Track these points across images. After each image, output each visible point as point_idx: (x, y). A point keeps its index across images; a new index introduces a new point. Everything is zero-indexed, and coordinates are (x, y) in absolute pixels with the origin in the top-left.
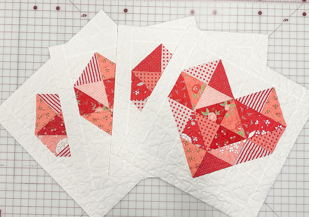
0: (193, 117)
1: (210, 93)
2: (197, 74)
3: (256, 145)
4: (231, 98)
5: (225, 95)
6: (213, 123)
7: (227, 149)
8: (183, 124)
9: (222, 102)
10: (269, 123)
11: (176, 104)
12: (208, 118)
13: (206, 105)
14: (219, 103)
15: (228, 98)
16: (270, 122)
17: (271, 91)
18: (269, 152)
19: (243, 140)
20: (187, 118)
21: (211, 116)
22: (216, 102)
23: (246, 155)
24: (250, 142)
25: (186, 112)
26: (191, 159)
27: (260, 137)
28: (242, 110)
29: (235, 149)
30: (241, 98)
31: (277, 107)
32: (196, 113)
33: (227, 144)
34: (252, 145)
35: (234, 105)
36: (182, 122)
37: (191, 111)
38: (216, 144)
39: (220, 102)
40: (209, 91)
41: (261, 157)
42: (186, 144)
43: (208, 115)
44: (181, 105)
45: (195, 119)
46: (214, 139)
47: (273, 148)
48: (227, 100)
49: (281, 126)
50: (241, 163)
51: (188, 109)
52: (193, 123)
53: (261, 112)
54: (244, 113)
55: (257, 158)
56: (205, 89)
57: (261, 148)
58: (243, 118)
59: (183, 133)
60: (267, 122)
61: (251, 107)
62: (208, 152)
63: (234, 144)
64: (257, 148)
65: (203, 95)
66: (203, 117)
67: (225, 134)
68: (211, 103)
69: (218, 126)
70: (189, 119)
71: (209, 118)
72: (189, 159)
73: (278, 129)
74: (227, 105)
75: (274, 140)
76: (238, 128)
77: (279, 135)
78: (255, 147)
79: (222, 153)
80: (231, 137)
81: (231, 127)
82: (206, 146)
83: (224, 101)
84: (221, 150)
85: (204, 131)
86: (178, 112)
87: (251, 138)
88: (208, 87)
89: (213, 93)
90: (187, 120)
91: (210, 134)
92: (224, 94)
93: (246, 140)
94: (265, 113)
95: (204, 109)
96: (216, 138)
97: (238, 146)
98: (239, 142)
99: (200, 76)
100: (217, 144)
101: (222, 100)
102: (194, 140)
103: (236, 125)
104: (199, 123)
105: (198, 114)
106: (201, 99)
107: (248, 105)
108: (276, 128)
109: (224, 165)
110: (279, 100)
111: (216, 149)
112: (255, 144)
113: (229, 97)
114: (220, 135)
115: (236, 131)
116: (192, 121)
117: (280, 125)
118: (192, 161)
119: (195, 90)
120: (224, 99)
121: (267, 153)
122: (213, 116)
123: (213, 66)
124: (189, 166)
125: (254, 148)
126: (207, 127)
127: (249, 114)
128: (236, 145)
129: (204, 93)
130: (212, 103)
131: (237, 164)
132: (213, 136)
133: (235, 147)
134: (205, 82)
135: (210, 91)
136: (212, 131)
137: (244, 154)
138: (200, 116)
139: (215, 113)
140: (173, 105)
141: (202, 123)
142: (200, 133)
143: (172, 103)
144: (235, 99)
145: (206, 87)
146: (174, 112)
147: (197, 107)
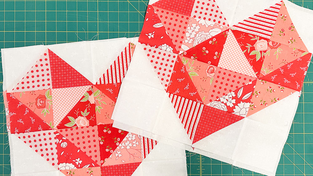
0: (59, 137)
2: (31, 85)
4: (89, 86)
5: (81, 87)
6: (88, 129)
7: (123, 147)
8: (52, 154)
9: (81, 97)
11: (29, 136)
13: (64, 113)
14: (79, 100)
15: (85, 88)
17: (131, 49)
20: (53, 144)
21: (80, 122)
22: (74, 102)
25: (47, 136)
28: (111, 91)
29: (131, 142)
30: (101, 79)
32: (59, 131)
33: (119, 142)
35: (98, 92)
37: (52, 132)
39: (80, 99)
42: (71, 174)
43: (76, 123)
44: (36, 133)
45: (63, 138)
46: (101, 146)
48: (86, 91)
51: (47, 132)
52: (64, 145)
56: (53, 95)
59: (59, 164)
62: (103, 165)
65: (54, 104)
66: (72, 130)
67: (109, 132)
68: (69, 107)
69: (96, 128)
70: (56, 143)
71: (78, 126)
74: (90, 97)
79: (120, 155)
82: (97, 161)
83: (83, 94)
84: (117, 153)
85: (84, 145)
86: (38, 143)
88: (54, 91)
90: (54, 146)
91: (92, 143)
92: (78, 87)
95: (66, 120)
96: (102, 143)
99: (36, 84)
100: (107, 150)
101: (80, 94)
102: (77, 164)
104: (70, 140)
105: (64, 130)
107: (115, 82)
109: (131, 168)
111: (111, 156)
113: (87, 86)
116: (61, 143)
119: (40, 105)
122: (82, 121)
123: (44, 62)
126: (83, 138)
128: (130, 136)
129: (53, 101)
131: (145, 157)
132: (97, 143)
133: (130, 139)
134: (46, 87)
135: (60, 93)
136: (92, 139)
138: (67, 131)
139: (81, 115)
140: (27, 139)
141: (75, 137)
142: (78, 151)
143: (24, 137)
144: (95, 84)
145: (51, 93)
146: (33, 146)
147: (55, 123)
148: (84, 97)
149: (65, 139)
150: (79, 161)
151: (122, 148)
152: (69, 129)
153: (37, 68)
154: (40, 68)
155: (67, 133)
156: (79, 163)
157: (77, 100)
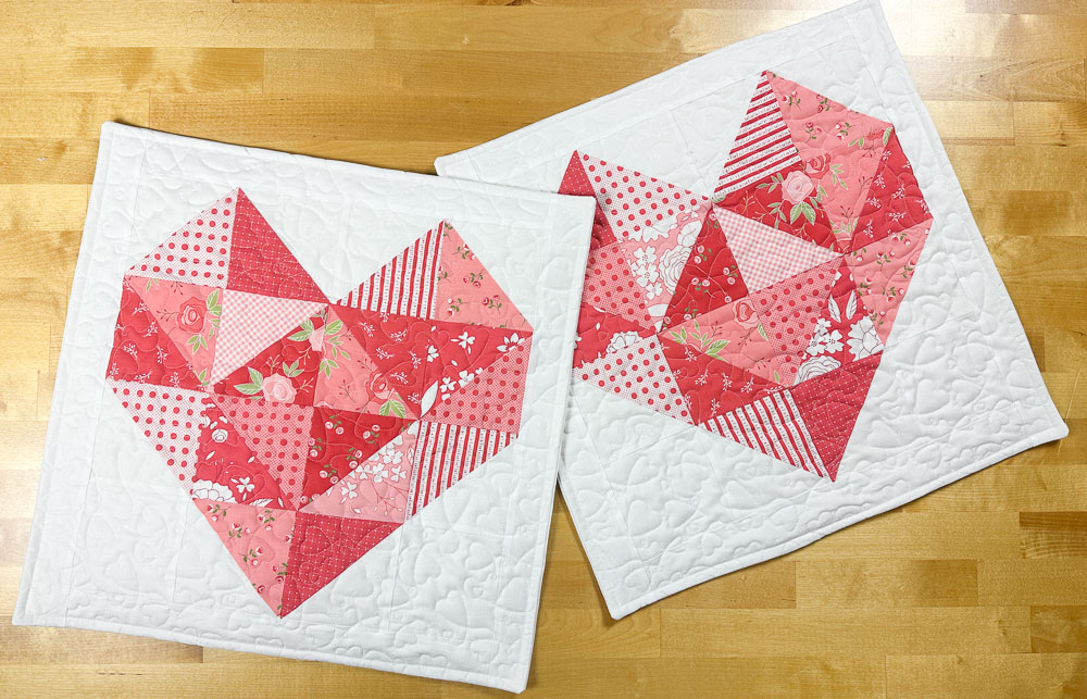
0: (213, 414)
1: (242, 313)
2: (177, 265)
3: (454, 428)
4: (320, 305)
5: (298, 302)
6: (287, 410)
7: (363, 476)
8: (185, 451)
9: (292, 328)
10: (471, 340)
11: (140, 393)
12: (264, 400)
13: (241, 357)
14: (284, 334)
15: (309, 308)
16: (473, 338)
17: (442, 237)
18: (508, 436)
19: (407, 428)
20: (195, 426)
21: (275, 389)
22: (273, 336)
23: (436, 472)
24: (434, 426)
25: (184, 406)
26: (250, 557)
27: (458, 396)
28: (369, 329)
29: (389, 467)
30: (354, 294)
31: (480, 280)
32: (216, 398)
33: (358, 460)
34: (443, 433)
35: (336, 325)
36: (179, 444)
37: (199, 396)
38: (323, 476)
39: (288, 331)
40: (239, 309)
41: (484, 460)
42: (218, 513)
43: (262, 388)
44: (161, 390)
45: (221, 418)
46: (310, 461)
47: (514, 417)
48: (308, 315)
49: (515, 338)
50: (426, 504)
51: (187, 394)
52: (221, 436)
53: (431, 317)
54: (381, 339)
55: (472, 469)
56: (224, 307)
57: (473, 431)
58: (382, 354)
59: (195, 479)
60: (466, 340)
61: (394, 310)
62: (303, 510)
63: (382, 450)
64: (462, 436)
65: (223, 329)
66: (248, 402)
67: (340, 431)
69: (309, 412)
70: (201, 426)
71: (267, 399)
72: (246, 561)
73: (510, 349)
74: (314, 332)
75: (509, 390)
76: (379, 395)
77: (517, 367)
78: (452, 435)
79: (354, 494)
80: (366, 433)
81: (353, 400)
82: (291, 495)
83: (300, 322)
84: (346, 486)
85: (268, 448)
86: (156, 415)
87: (432, 411)
88: (229, 296)
89: (253, 311)
90: (196, 433)
91: (290, 449)
92: (291, 301)
93: (416, 424)
94: (447, 315)
95: (242, 375)
96: (314, 454)
97: (399, 454)
98: (398, 440)
99: (189, 267)
100: (324, 474)
101: (293, 321)
102: (241, 491)
103: (368, 388)
104: (238, 428)
105: (228, 398)
106: (221, 343)
107: (384, 309)
108: (502, 348)
109: (372, 532)
110: (478, 254)
111: (329, 492)
112: (449, 426)
113: (313, 304)
114: (324, 438)
115: (372, 409)
116: (214, 429)
117: (509, 333)
118: (255, 563)
119: (188, 322)
120: (297, 317)
121: (503, 440)
122: (279, 388)
123: (220, 219)
124: (254, 585)
125: (451, 442)
126: (271, 429)
127: (398, 337)
128: (389, 452)
129: (223, 321)
130: (261, 345)
131: (414, 512)
132: (303, 452)
133: (387, 460)
134: (212, 282)
135: (243, 306)
136: (291, 436)
137: (425, 471)
138: (235, 402)
139: (282, 373)
140: (133, 399)
141: (252, 422)
142: (252, 459)
143: (126, 392)
144: (334, 302)
145: (221, 297)
146: (142, 421)
147: (214, 376)
148: (299, 329)
149: (225, 421)
150: (246, 485)
151: (361, 478)
152: (242, 400)
153: (200, 229)
154: (206, 230)
155: (234, 407)
156: (245, 490)
157: (281, 334)
